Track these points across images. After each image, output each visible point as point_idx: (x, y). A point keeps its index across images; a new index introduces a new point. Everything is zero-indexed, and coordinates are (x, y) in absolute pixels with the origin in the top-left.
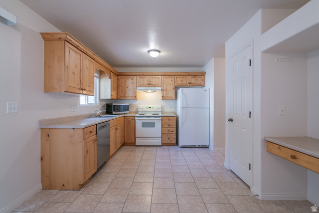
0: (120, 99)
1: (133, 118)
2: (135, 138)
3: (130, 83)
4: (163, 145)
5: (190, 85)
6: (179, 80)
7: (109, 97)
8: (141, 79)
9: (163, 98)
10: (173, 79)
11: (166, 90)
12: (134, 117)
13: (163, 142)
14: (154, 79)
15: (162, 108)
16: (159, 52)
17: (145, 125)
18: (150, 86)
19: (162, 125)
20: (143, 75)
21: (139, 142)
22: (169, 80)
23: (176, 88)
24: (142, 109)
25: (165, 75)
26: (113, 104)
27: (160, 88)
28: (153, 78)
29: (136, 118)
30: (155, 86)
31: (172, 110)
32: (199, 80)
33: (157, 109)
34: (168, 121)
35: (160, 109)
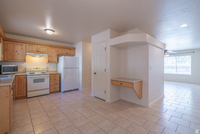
0: (7, 61)
1: (25, 76)
2: (27, 92)
3: (19, 48)
4: (51, 93)
5: (67, 54)
6: (60, 51)
8: (31, 47)
9: (49, 62)
10: (56, 49)
11: (51, 56)
13: (51, 91)
14: (42, 48)
15: (47, 68)
16: (53, 31)
17: (35, 81)
18: (38, 52)
19: (50, 80)
20: (33, 44)
21: (30, 94)
22: (53, 50)
23: (59, 55)
24: (30, 69)
25: (51, 46)
26: (3, 66)
27: (47, 55)
28: (40, 47)
29: (28, 76)
30: (42, 53)
31: (54, 70)
32: (72, 52)
33: (43, 69)
34: (54, 77)
35: (45, 69)
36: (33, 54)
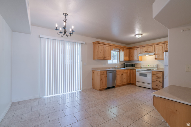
1: (135, 70)
2: (136, 81)
4: (153, 89)
7: (123, 60)
8: (142, 49)
9: (156, 59)
10: (163, 46)
11: (158, 54)
12: (136, 70)
13: (153, 87)
17: (141, 75)
18: (147, 52)
19: (152, 76)
20: (143, 47)
21: (138, 84)
22: (160, 47)
24: (144, 66)
25: (157, 44)
26: (126, 63)
27: (154, 53)
28: (148, 47)
29: (136, 71)
30: (150, 52)
34: (156, 74)
36: (143, 54)
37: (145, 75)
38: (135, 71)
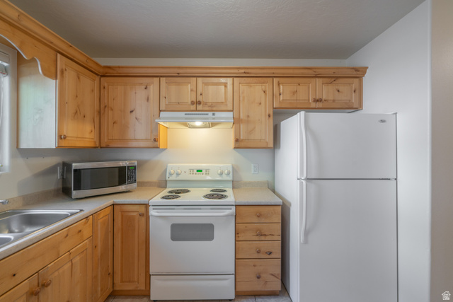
0: (107, 147)
1: (142, 209)
2: (148, 276)
3: (140, 99)
5: (320, 105)
6: (286, 91)
7: (50, 142)
8: (173, 88)
9: (239, 144)
10: (268, 87)
11: (248, 121)
12: (147, 205)
14: (211, 87)
15: (235, 170)
17: (182, 232)
18: (200, 107)
19: (237, 233)
20: (179, 75)
21: (160, 288)
22: (256, 91)
23: (280, 114)
24: (178, 174)
25: (246, 75)
26: (75, 166)
27: (230, 114)
28: (207, 84)
29: (152, 212)
30: (214, 107)
31: (263, 177)
32: (345, 93)
33: (221, 174)
34: (256, 220)
35: (228, 174)
36: (182, 114)
37: (203, 232)
38: (146, 216)
